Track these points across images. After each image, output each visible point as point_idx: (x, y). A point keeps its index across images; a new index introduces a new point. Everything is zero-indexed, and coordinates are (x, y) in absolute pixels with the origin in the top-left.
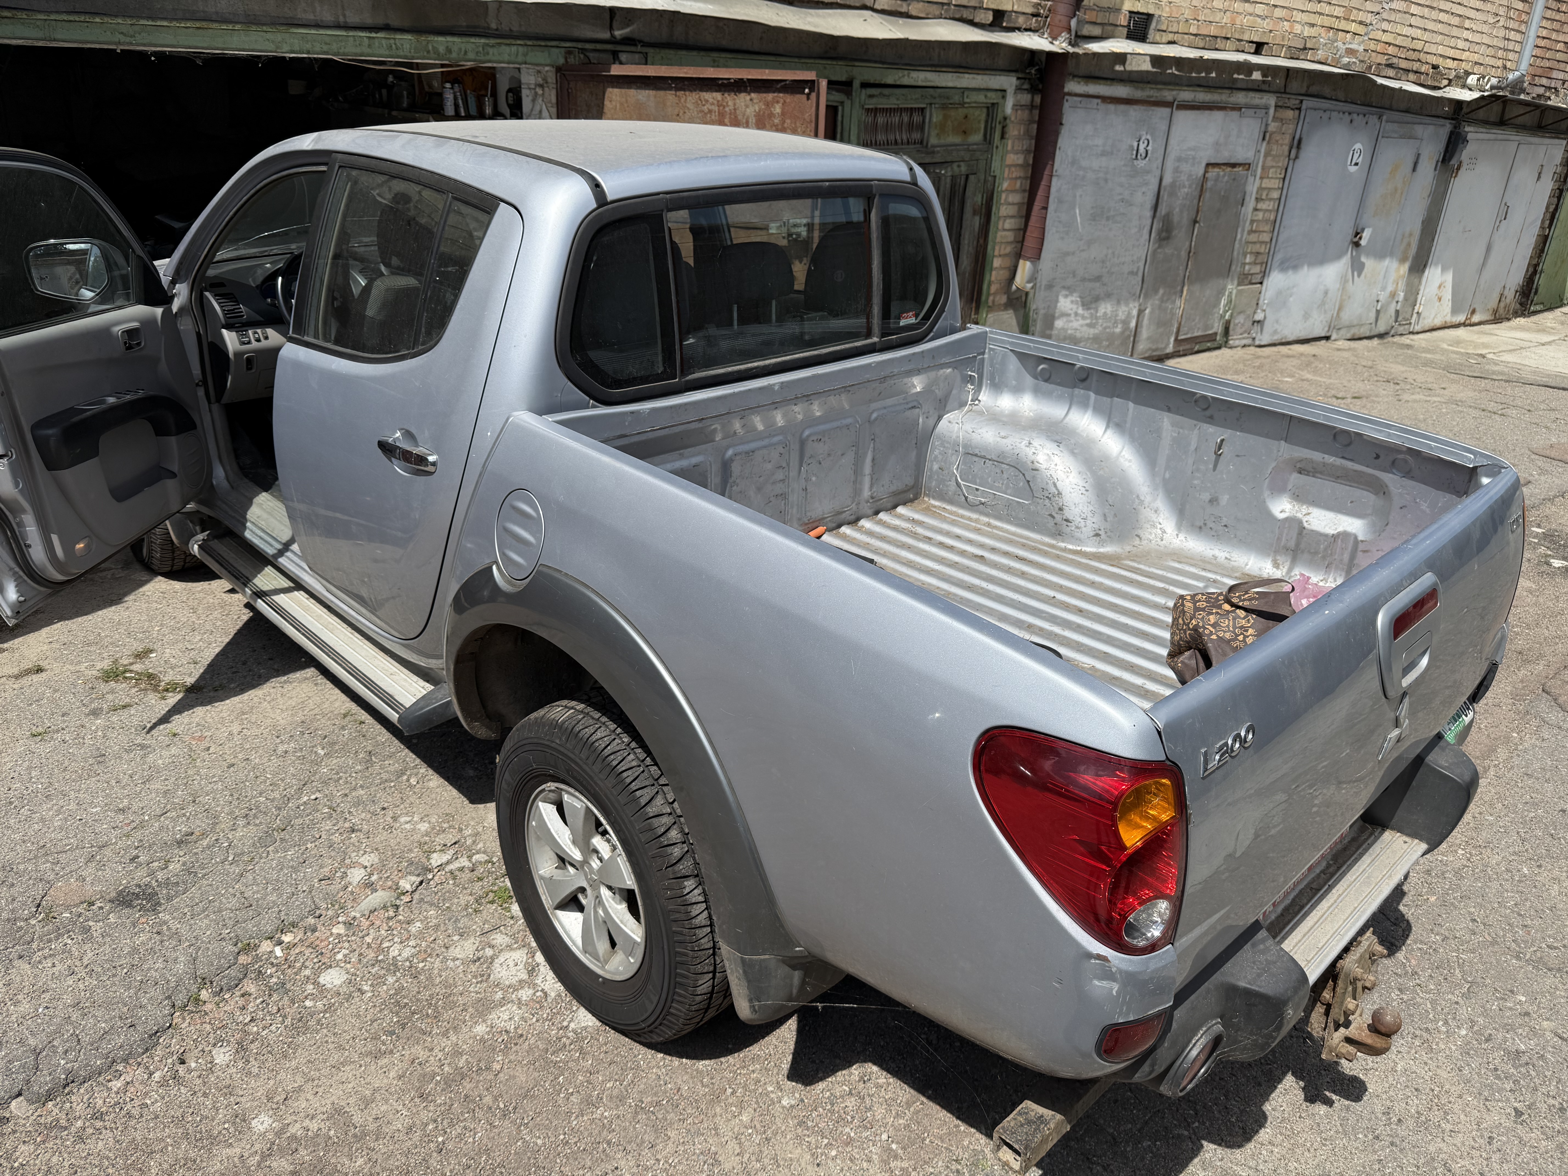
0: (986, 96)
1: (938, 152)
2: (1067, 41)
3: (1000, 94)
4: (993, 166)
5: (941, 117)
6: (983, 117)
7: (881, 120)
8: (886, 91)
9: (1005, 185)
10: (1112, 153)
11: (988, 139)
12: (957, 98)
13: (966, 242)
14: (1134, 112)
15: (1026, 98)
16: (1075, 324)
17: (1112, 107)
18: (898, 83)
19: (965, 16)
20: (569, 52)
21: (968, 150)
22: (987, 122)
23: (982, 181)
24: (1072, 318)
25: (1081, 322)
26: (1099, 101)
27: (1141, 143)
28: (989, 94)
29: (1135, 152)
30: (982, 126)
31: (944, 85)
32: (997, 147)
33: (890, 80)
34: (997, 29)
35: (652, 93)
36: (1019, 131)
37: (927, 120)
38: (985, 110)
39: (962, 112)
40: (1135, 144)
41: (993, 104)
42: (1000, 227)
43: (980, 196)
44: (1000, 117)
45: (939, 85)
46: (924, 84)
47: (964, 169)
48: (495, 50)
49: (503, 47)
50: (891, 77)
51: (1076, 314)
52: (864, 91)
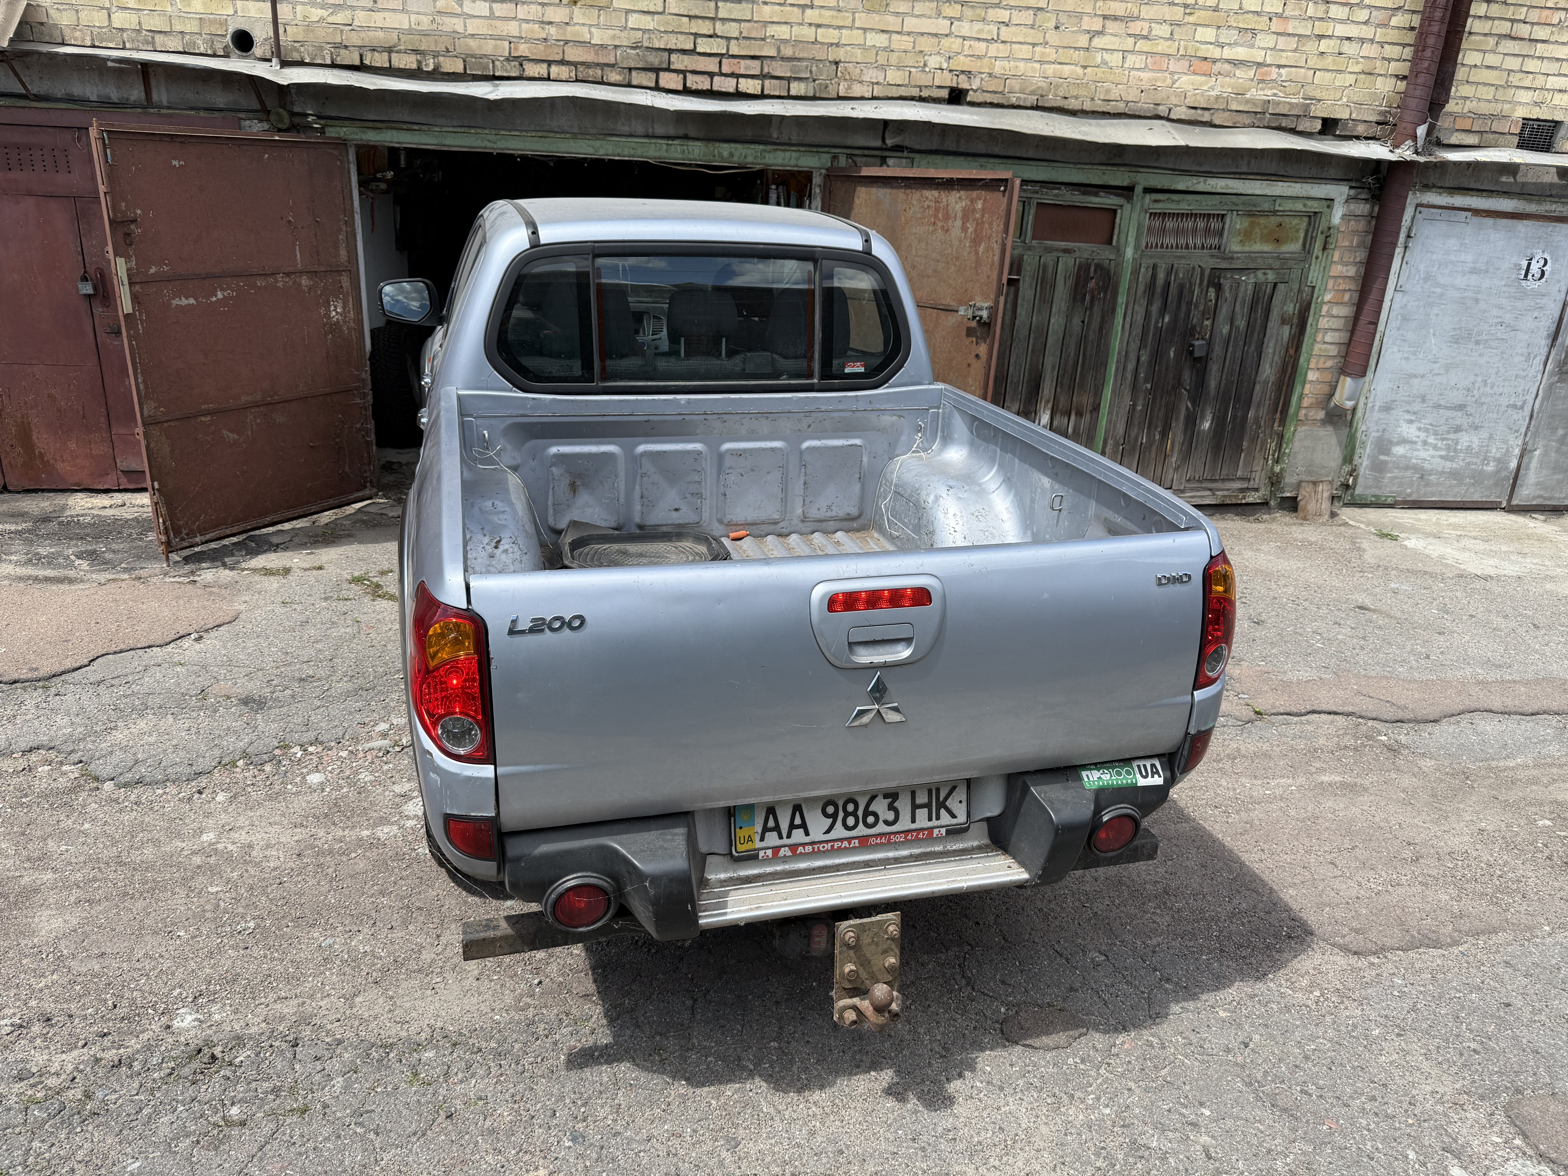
0: (1305, 205)
1: (1238, 258)
2: (1412, 149)
3: (1325, 203)
4: (1310, 275)
5: (1246, 224)
6: (1304, 226)
7: (1170, 224)
8: (1175, 197)
9: (1328, 297)
10: (1487, 271)
11: (1306, 249)
12: (1266, 206)
13: (1270, 351)
14: (1523, 227)
15: (1363, 208)
16: (1423, 454)
17: (1489, 221)
18: (1191, 189)
19: (1283, 125)
20: (835, 157)
21: (1278, 258)
22: (1307, 231)
23: (1296, 290)
24: (1419, 446)
25: (1432, 452)
26: (1469, 214)
27: (1534, 262)
28: (1310, 203)
29: (1523, 272)
30: (1302, 235)
31: (1250, 192)
32: (1317, 258)
33: (1181, 186)
34: (1330, 137)
35: (888, 191)
36: (1352, 241)
37: (1227, 227)
38: (1306, 219)
39: (1274, 220)
40: (1525, 264)
41: (1316, 213)
42: (1319, 339)
43: (1292, 305)
44: (1323, 226)
45: (1243, 192)
46: (1224, 191)
47: (1271, 276)
48: (771, 155)
50: (1182, 183)
51: (1425, 443)
52: (1148, 196)
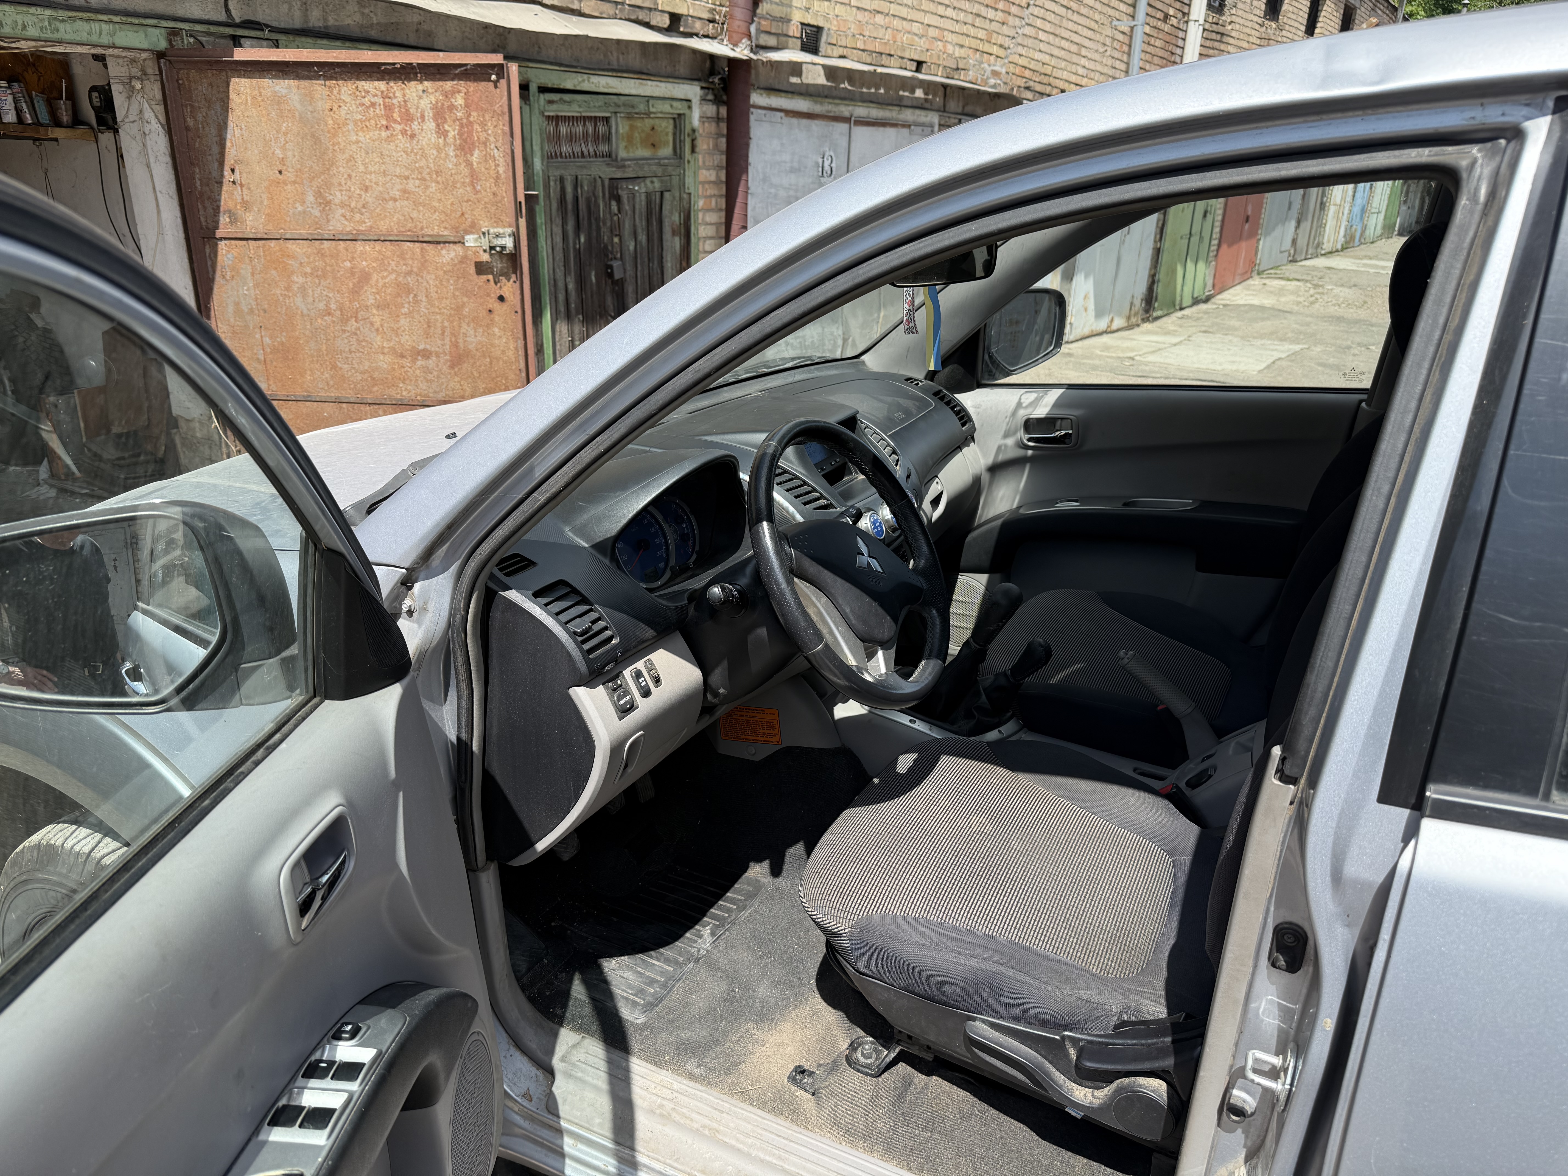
0: (671, 106)
1: (629, 166)
2: (749, 48)
3: (685, 104)
4: (687, 182)
5: (627, 128)
6: (670, 129)
7: (564, 129)
8: (567, 97)
9: (701, 203)
10: (799, 170)
11: (678, 153)
12: (642, 107)
13: (669, 265)
14: (816, 126)
15: (711, 110)
17: (795, 121)
18: (578, 88)
19: (640, 18)
20: (173, 33)
21: (660, 165)
22: (674, 134)
23: (678, 199)
26: (782, 114)
27: (825, 159)
28: (675, 104)
29: (820, 169)
30: (671, 138)
31: (626, 92)
32: (689, 162)
33: (569, 85)
34: (675, 34)
35: (293, 83)
36: (708, 145)
37: (613, 131)
38: (671, 121)
39: (648, 123)
40: (820, 161)
41: (679, 115)
42: (701, 248)
43: (677, 215)
44: (688, 129)
45: (623, 92)
46: (606, 90)
47: (657, 185)
48: (68, 27)
49: (79, 23)
50: (570, 81)
52: (541, 95)
